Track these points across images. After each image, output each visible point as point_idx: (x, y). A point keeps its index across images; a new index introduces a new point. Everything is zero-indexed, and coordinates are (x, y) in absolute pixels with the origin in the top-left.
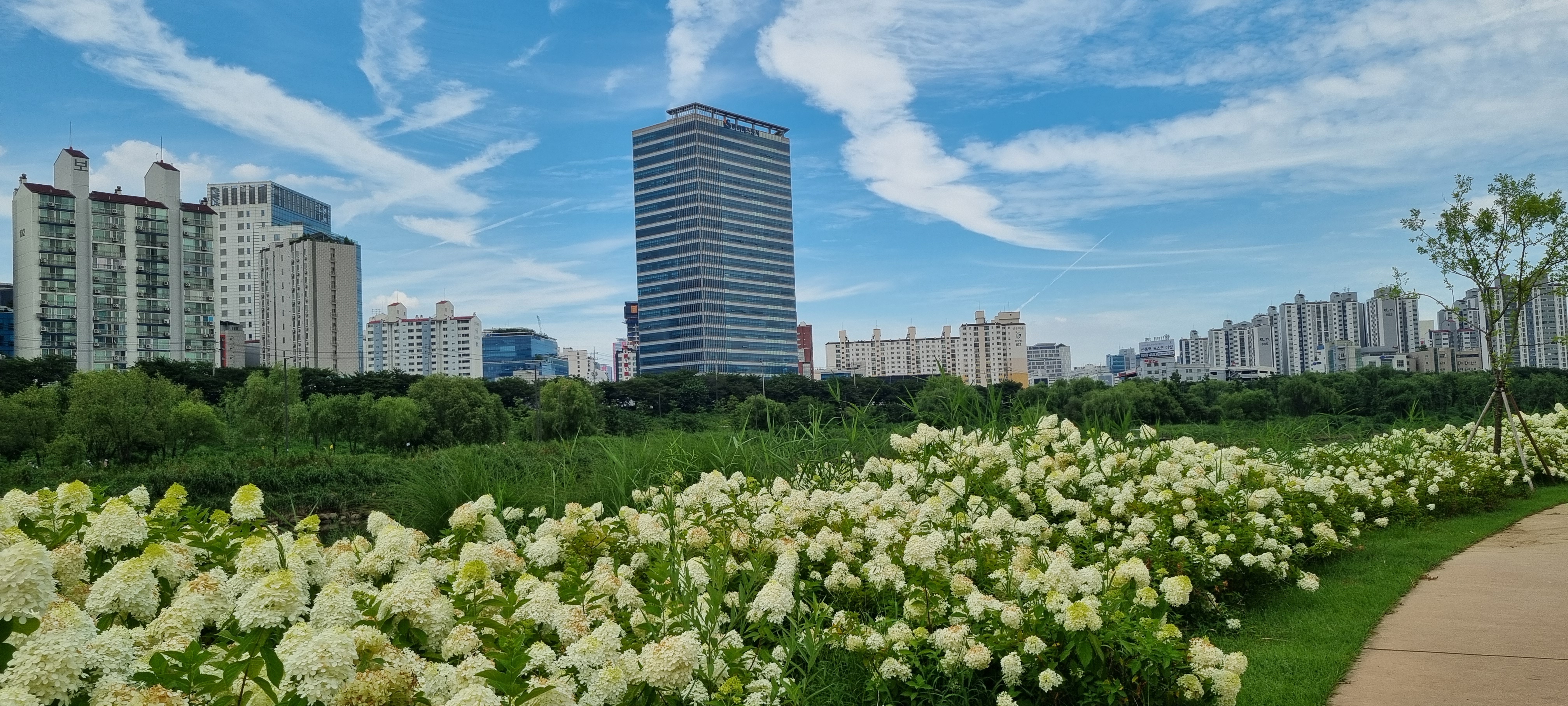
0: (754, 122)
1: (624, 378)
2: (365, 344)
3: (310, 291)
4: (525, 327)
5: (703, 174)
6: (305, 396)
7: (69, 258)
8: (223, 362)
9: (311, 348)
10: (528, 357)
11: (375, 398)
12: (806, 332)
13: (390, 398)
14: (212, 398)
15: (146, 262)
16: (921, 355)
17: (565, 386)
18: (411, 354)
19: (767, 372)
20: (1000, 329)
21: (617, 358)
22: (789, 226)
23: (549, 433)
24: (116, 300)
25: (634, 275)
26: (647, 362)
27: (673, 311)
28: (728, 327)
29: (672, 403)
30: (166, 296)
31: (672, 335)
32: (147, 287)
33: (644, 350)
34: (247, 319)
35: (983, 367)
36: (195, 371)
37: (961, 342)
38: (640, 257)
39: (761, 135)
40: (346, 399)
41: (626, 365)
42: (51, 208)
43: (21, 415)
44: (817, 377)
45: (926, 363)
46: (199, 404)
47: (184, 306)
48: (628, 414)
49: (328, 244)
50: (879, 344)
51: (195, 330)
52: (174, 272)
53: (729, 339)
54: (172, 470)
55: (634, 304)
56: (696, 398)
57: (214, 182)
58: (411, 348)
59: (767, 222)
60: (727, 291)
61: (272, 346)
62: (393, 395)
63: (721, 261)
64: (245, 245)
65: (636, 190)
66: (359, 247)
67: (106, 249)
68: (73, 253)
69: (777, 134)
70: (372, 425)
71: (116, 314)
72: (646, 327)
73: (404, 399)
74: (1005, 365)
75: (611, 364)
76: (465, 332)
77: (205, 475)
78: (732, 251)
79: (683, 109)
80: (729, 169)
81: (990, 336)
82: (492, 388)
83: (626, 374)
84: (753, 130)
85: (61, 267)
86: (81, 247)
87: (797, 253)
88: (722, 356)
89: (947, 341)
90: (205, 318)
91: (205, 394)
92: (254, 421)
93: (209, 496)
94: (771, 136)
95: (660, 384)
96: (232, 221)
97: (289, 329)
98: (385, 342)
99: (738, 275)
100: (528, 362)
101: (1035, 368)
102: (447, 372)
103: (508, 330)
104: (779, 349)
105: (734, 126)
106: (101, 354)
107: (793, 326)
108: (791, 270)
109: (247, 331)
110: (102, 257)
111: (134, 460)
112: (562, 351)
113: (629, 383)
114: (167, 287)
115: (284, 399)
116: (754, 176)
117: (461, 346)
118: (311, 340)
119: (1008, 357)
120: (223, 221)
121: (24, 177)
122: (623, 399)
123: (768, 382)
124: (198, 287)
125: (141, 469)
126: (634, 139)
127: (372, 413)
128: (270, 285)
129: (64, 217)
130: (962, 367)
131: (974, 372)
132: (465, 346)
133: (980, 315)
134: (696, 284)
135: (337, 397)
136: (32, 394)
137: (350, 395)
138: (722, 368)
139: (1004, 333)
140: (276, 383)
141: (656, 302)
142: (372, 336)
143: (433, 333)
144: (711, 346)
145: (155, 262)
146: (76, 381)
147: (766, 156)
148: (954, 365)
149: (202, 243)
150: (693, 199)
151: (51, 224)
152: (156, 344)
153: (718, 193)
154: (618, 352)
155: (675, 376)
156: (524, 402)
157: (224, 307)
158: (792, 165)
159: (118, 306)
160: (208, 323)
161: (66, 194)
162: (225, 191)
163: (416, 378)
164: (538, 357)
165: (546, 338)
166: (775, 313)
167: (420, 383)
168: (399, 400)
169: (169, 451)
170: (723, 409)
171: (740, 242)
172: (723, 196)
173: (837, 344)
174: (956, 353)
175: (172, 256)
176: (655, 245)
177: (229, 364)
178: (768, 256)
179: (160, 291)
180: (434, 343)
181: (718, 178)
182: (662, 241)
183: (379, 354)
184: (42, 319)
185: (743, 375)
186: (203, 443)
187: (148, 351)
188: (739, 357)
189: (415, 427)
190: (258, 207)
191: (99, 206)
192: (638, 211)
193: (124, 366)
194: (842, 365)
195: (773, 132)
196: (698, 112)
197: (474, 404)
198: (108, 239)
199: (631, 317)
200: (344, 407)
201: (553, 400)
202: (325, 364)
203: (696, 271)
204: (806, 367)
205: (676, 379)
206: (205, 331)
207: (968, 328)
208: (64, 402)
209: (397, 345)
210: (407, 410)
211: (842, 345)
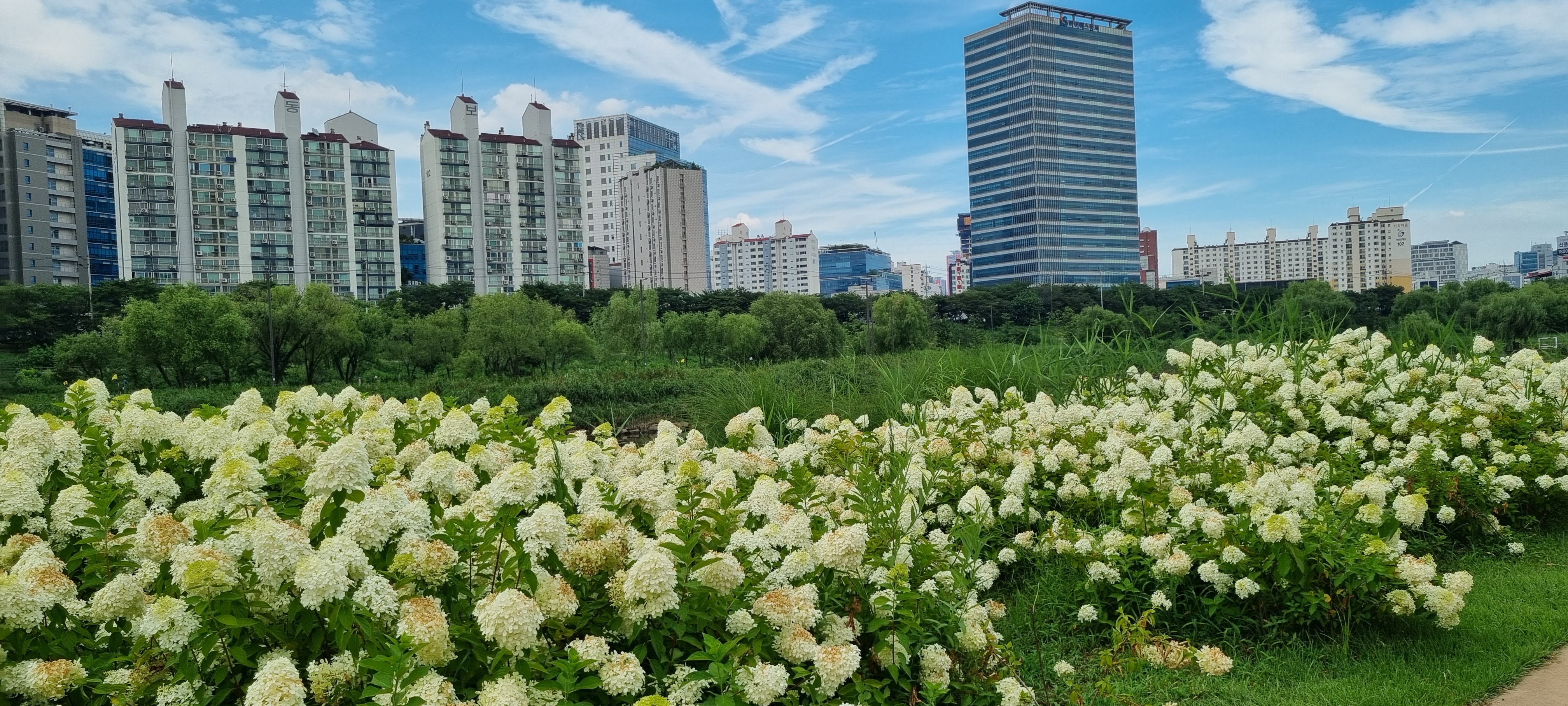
0: (1094, 17)
1: (957, 292)
2: (713, 264)
3: (663, 215)
4: (860, 243)
5: (1039, 77)
6: (660, 314)
7: (465, 194)
8: (591, 284)
9: (665, 270)
10: (863, 272)
11: (721, 316)
12: (1150, 238)
13: (734, 315)
14: (584, 318)
15: (526, 195)
16: (1282, 258)
17: (897, 299)
18: (753, 273)
19: (1107, 281)
20: (1379, 228)
21: (950, 272)
22: (1132, 126)
23: (882, 347)
24: (503, 231)
25: (967, 186)
26: (979, 274)
27: (1006, 221)
28: (1064, 236)
29: (1004, 316)
30: (543, 225)
31: (1005, 246)
32: (527, 217)
33: (976, 262)
34: (610, 243)
35: (1356, 270)
36: (570, 293)
37: (1330, 243)
38: (972, 168)
39: (1101, 30)
40: (696, 317)
41: (959, 278)
42: (449, 150)
43: (434, 334)
44: (1162, 286)
45: (1287, 268)
46: (572, 322)
47: (558, 234)
48: (960, 327)
49: (677, 171)
50: (1233, 248)
51: (567, 256)
52: (548, 202)
53: (1065, 248)
54: (551, 382)
55: (967, 216)
56: (1029, 310)
57: (579, 118)
58: (754, 266)
59: (1106, 123)
60: (1063, 198)
61: (632, 268)
62: (737, 312)
63: (1056, 167)
64: (607, 175)
65: (968, 99)
66: (705, 172)
67: (494, 184)
68: (468, 190)
69: (1118, 27)
70: (719, 341)
71: (504, 243)
72: (979, 238)
73: (747, 316)
74: (1384, 267)
75: (946, 278)
76: (803, 250)
77: (577, 387)
78: (1069, 156)
79: (1017, 9)
80: (1065, 69)
81: (1366, 235)
82: (827, 304)
83: (959, 287)
84: (1091, 26)
85: (459, 203)
86: (474, 183)
87: (1139, 155)
88: (1056, 267)
89: (1313, 242)
90: (576, 244)
91: (577, 313)
92: (617, 337)
93: (582, 406)
94: (1111, 29)
95: (993, 297)
96: (595, 153)
97: (647, 252)
98: (730, 262)
99: (1076, 181)
100: (861, 278)
101: (1422, 269)
102: (786, 289)
103: (843, 247)
104: (1119, 258)
105: (1071, 23)
106: (494, 279)
107: (1136, 232)
108: (1133, 173)
109: (611, 254)
110: (491, 192)
111: (522, 373)
112: (895, 266)
113: (961, 296)
114: (543, 217)
115: (642, 317)
116: (1092, 74)
117: (800, 263)
118: (665, 261)
119: (1388, 258)
120: (588, 154)
121: (428, 124)
122: (955, 312)
123: (1107, 293)
124: (568, 215)
125: (527, 381)
126: (966, 45)
127: (718, 329)
128: (629, 211)
129: (460, 157)
130: (1331, 271)
131: (1345, 276)
132: (803, 263)
133: (1354, 212)
134: (1031, 192)
135: (687, 315)
136: (441, 315)
137: (699, 313)
138: (1057, 279)
139: (1383, 232)
140: (635, 302)
141: (989, 212)
142: (718, 256)
143: (773, 252)
144: (1047, 256)
145: (533, 195)
146: (473, 303)
147: (1106, 53)
148: (1321, 269)
149: (571, 176)
150: (1028, 104)
151: (451, 165)
152: (536, 269)
153: (1053, 95)
154: (951, 265)
155: (1008, 289)
156: (858, 317)
157: (591, 234)
158: (1135, 60)
159: (504, 236)
160: (578, 249)
161: (460, 137)
162: (589, 125)
163: (757, 296)
164: (873, 273)
165: (880, 253)
166: (1115, 220)
167: (761, 300)
168: (742, 316)
169: (550, 365)
170: (1057, 321)
171: (1077, 146)
172: (1060, 99)
173: (1185, 250)
174: (1324, 255)
175: (547, 190)
176: (988, 154)
177: (596, 286)
178: (1108, 159)
179: (538, 221)
180: (774, 262)
181: (1054, 79)
182: (995, 150)
183: (725, 273)
184: (447, 250)
185: (1079, 285)
186: (577, 358)
187: (531, 275)
188: (1076, 267)
189: (757, 342)
190: (617, 139)
191: (487, 147)
192: (970, 120)
193: (512, 289)
194: (1190, 272)
195: (1114, 25)
196: (1033, 11)
197: (810, 320)
198: (495, 176)
199: (964, 230)
200: (694, 324)
201: (886, 314)
202: (678, 284)
203: (1030, 179)
204: (1150, 275)
205: (1009, 292)
206: (575, 256)
207: (1338, 227)
208: (465, 322)
209: (741, 264)
210: (750, 326)
211: (1190, 251)
